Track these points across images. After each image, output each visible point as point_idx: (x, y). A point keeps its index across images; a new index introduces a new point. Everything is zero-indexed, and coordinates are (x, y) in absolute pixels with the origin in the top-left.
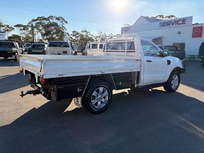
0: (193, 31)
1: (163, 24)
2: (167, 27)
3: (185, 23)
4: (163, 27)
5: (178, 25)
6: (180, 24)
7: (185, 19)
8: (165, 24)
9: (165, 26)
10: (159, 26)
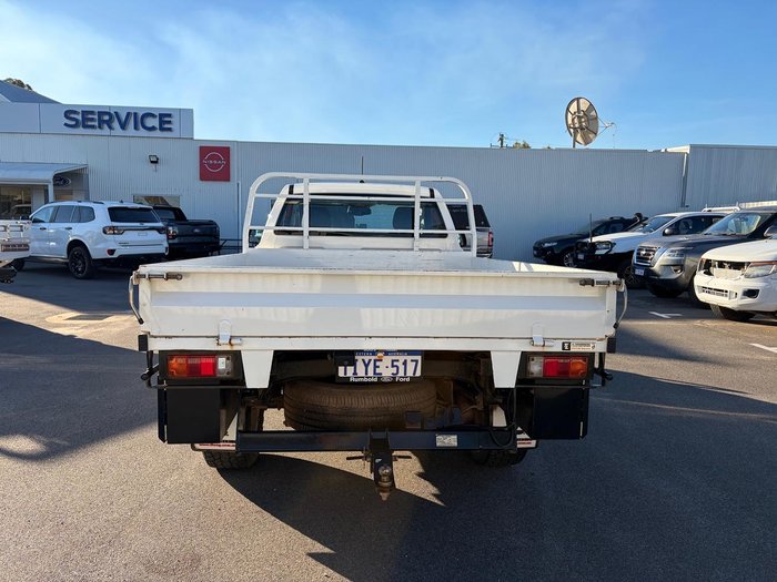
0: (201, 161)
1: (79, 117)
2: (98, 131)
3: (170, 129)
4: (81, 130)
5: (142, 132)
6: (153, 128)
7: (169, 115)
8: (92, 120)
9: (93, 127)
10: (66, 125)
